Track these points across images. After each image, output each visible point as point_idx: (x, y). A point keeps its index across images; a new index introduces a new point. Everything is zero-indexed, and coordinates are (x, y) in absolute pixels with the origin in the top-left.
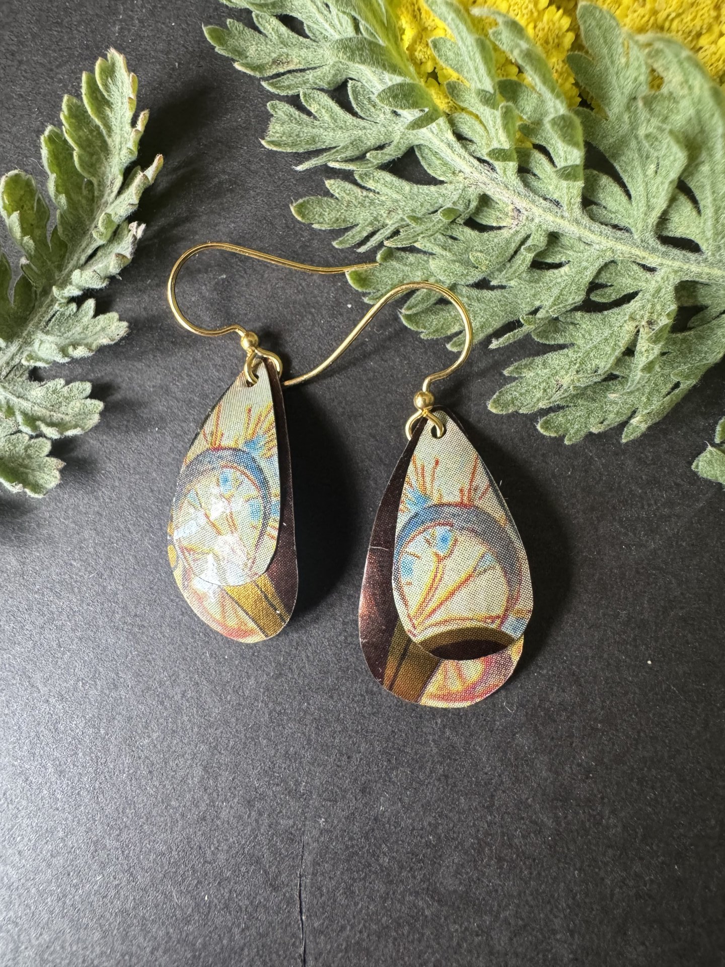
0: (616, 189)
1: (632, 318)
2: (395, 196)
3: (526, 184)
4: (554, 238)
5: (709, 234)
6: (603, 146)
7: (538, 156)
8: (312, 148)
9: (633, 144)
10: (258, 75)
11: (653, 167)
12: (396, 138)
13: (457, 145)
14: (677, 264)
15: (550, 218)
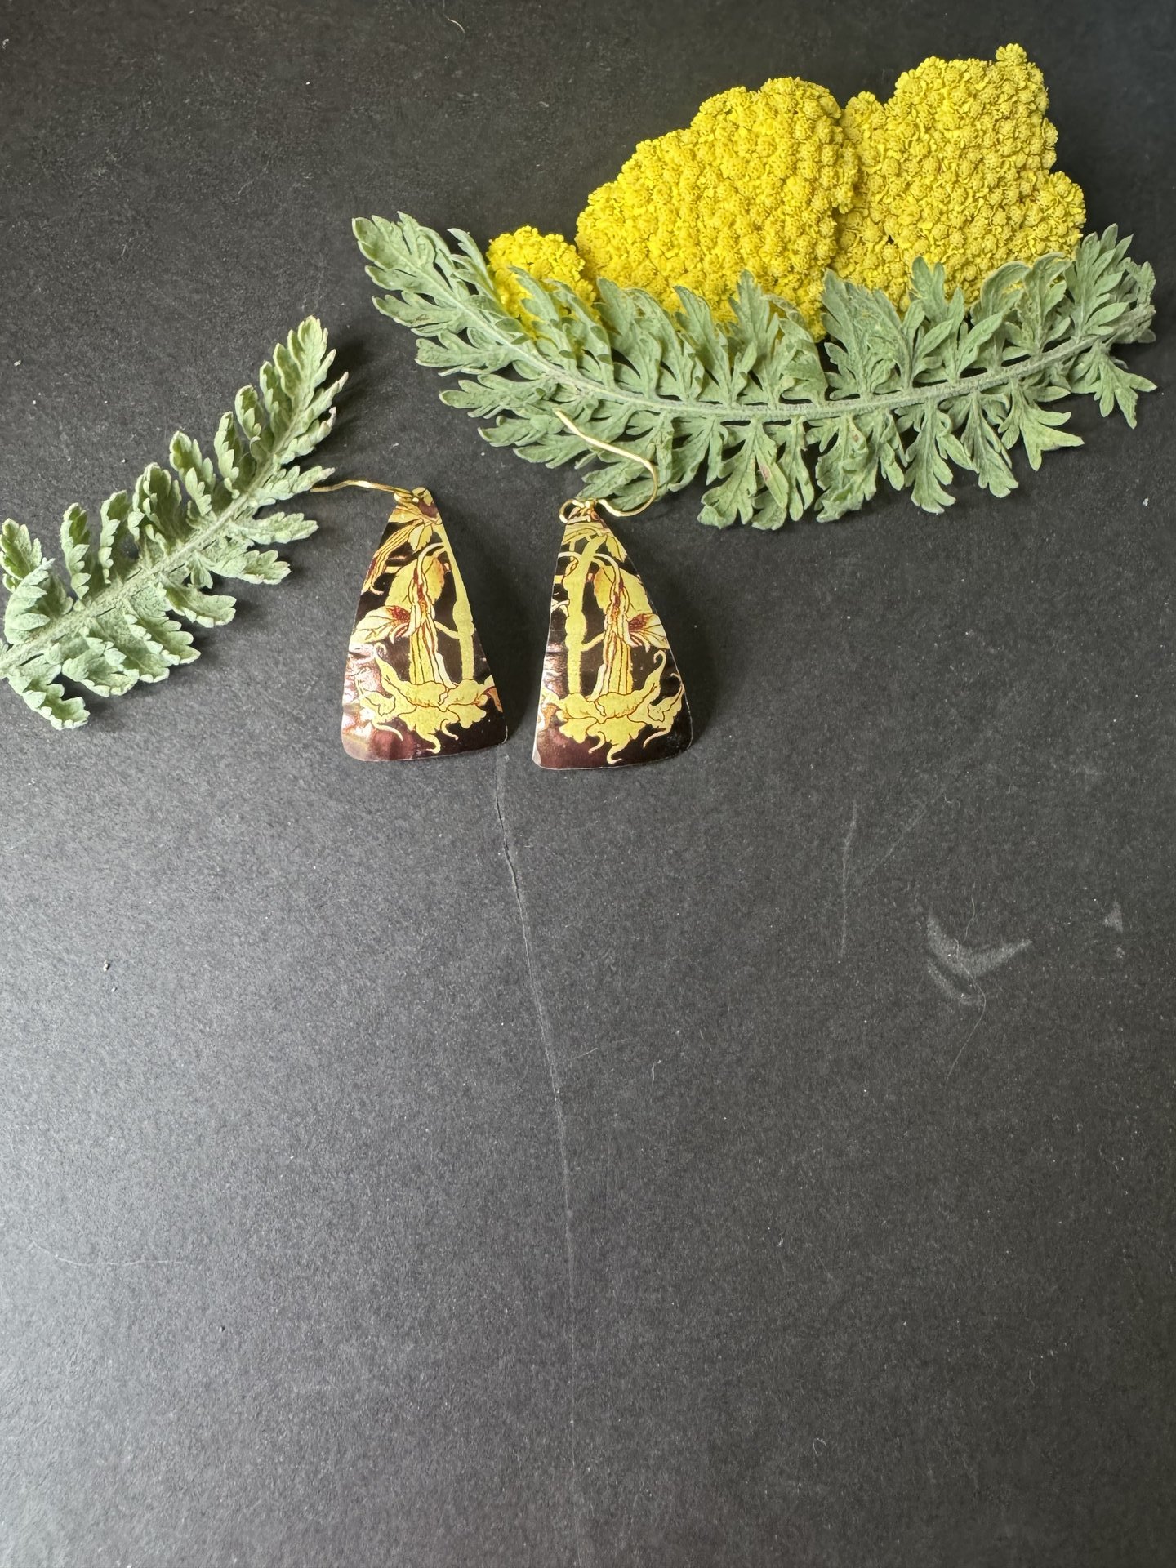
0: (632, 371)
1: (652, 442)
2: (504, 389)
3: (583, 374)
4: (602, 403)
5: (683, 389)
6: (620, 350)
7: (587, 358)
8: (448, 365)
9: (636, 347)
10: (409, 325)
11: (647, 359)
12: (502, 357)
13: (540, 357)
14: (669, 407)
15: (598, 390)
